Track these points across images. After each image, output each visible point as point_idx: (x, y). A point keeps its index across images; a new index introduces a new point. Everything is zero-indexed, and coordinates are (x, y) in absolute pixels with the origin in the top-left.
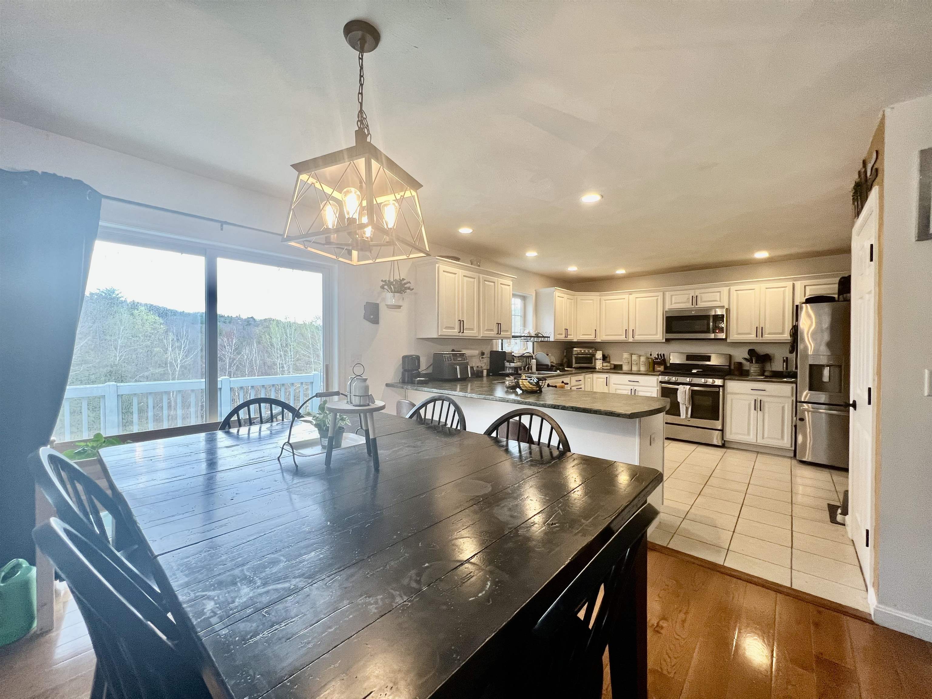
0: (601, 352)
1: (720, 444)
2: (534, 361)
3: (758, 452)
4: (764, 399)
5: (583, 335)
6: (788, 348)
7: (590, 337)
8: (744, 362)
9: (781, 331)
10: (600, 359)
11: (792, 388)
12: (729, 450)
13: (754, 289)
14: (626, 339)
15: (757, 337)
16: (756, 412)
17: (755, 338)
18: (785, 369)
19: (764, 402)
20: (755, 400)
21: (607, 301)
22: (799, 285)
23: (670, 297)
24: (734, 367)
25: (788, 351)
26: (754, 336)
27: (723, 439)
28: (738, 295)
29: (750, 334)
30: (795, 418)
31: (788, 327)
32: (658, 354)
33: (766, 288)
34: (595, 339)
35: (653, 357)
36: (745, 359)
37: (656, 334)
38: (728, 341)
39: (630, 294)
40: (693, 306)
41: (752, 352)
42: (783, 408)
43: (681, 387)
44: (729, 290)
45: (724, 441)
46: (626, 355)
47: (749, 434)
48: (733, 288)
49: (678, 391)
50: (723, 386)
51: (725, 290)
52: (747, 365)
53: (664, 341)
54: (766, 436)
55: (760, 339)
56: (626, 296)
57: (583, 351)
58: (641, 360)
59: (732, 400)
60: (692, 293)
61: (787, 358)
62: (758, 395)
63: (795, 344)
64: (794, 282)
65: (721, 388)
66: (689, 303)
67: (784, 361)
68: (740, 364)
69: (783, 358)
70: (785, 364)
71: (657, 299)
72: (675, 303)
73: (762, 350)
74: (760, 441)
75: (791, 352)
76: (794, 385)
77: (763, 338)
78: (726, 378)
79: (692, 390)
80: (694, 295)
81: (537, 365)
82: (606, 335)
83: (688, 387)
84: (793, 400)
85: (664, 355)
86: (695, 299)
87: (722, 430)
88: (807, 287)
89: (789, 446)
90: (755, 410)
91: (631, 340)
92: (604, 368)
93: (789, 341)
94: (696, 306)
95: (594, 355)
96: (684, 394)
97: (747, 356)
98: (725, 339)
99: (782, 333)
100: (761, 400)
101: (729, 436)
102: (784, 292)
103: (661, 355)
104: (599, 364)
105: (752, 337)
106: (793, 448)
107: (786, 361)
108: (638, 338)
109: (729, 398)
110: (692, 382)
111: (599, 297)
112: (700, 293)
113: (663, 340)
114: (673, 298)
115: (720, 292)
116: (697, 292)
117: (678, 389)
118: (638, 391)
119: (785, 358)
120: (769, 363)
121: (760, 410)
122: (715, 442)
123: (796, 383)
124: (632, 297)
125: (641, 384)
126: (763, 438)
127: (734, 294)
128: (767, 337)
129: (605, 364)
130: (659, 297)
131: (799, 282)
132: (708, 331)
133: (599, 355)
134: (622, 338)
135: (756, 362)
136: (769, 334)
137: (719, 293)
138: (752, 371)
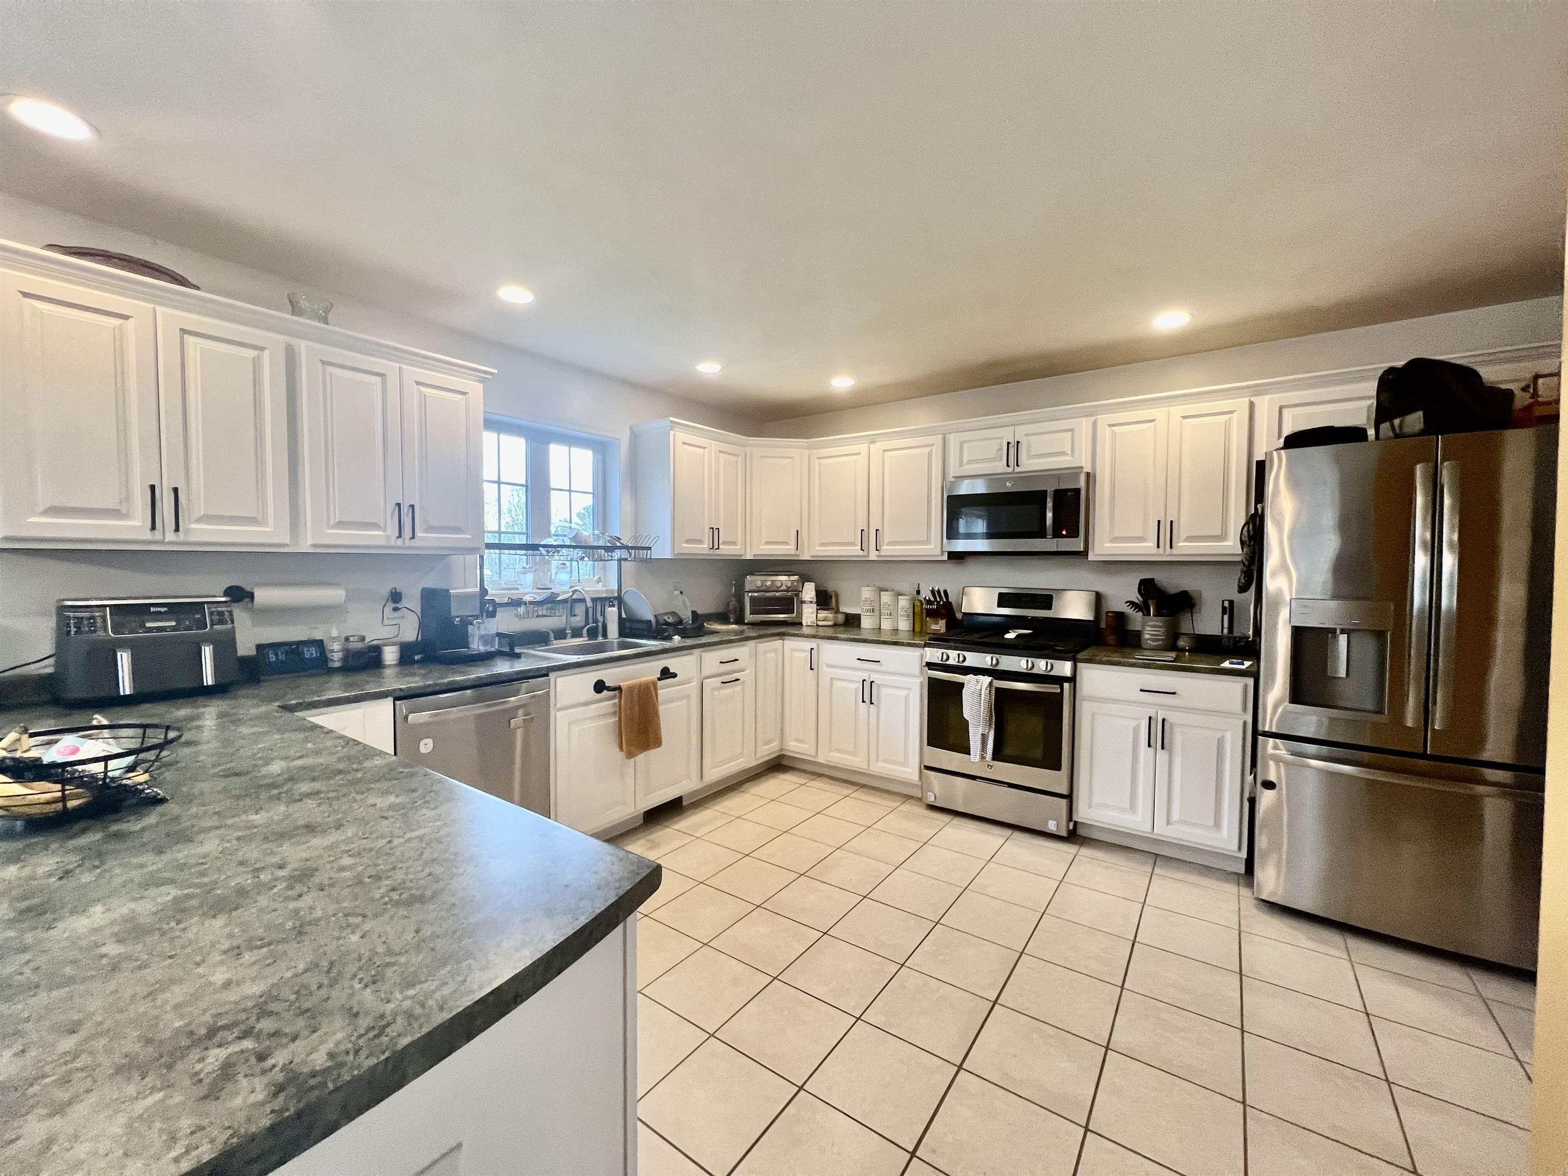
0: (813, 584)
1: (1064, 833)
2: (612, 613)
3: (1157, 855)
4: (1173, 717)
5: (767, 543)
6: (1235, 577)
7: (784, 550)
8: (1129, 610)
9: (1218, 532)
10: (811, 602)
11: (1246, 687)
12: (1085, 852)
13: (1153, 421)
14: (861, 553)
15: (1158, 547)
16: (1151, 751)
17: (1154, 550)
18: (1226, 631)
19: (1171, 725)
20: (1150, 718)
21: (823, 461)
22: (1265, 405)
23: (958, 445)
24: (1107, 625)
25: (1236, 588)
26: (1151, 544)
27: (1070, 818)
28: (1114, 434)
29: (1141, 539)
30: (1250, 778)
31: (1237, 519)
32: (933, 592)
33: (1184, 417)
34: (797, 553)
35: (922, 596)
36: (1132, 604)
37: (927, 542)
38: (1091, 557)
39: (874, 442)
40: (1010, 470)
41: (1147, 587)
42: (1220, 742)
43: (969, 681)
44: (1095, 423)
45: (1076, 823)
46: (867, 593)
47: (1133, 808)
48: (1103, 419)
49: (965, 691)
50: (1072, 680)
51: (1085, 424)
52: (1136, 619)
53: (945, 557)
54: (1175, 816)
55: (1164, 555)
56: (863, 448)
57: (769, 583)
58: (900, 606)
59: (1093, 715)
60: (1007, 435)
61: (1231, 603)
62: (1159, 707)
63: (1255, 568)
64: (1253, 399)
65: (1066, 686)
66: (1001, 460)
67: (1224, 609)
68: (1120, 617)
69: (1223, 601)
70: (1226, 617)
71: (930, 455)
72: (970, 462)
73: (1172, 582)
74: (1162, 830)
75: (1243, 589)
76: (1250, 682)
77: (1175, 551)
78: (1079, 656)
79: (997, 689)
80: (1011, 441)
81: (621, 620)
82: (822, 544)
83: (987, 679)
84: (1245, 723)
85: (946, 592)
86: (1014, 449)
87: (1069, 797)
88: (1286, 412)
89: (1236, 848)
90: (1149, 746)
91: (873, 556)
92: (820, 623)
93: (1239, 559)
94: (1017, 469)
95: (798, 593)
96: (976, 698)
97: (1136, 597)
98: (1084, 554)
99: (1222, 537)
100: (1164, 720)
101: (1083, 814)
102: (1228, 425)
103: (939, 592)
104: (809, 614)
105: (1146, 549)
106: (1244, 854)
107: (1229, 609)
108: (887, 550)
109: (1085, 710)
110: (1000, 667)
111: (807, 452)
112: (1026, 435)
113: (942, 555)
114: (966, 447)
115: (1071, 430)
116: (1020, 433)
117: (962, 685)
118: (879, 685)
119: (1226, 604)
120: (1189, 615)
121: (1163, 748)
122: (1052, 827)
123: (1255, 675)
124: (877, 448)
125: (884, 668)
126: (1168, 823)
127: (1105, 434)
128: (1185, 548)
129: (823, 614)
130: (934, 447)
131: (1266, 398)
132: (1041, 533)
133: (809, 592)
134: (854, 551)
135: (1158, 614)
136: (1190, 539)
137: (1069, 434)
138: (1147, 636)
